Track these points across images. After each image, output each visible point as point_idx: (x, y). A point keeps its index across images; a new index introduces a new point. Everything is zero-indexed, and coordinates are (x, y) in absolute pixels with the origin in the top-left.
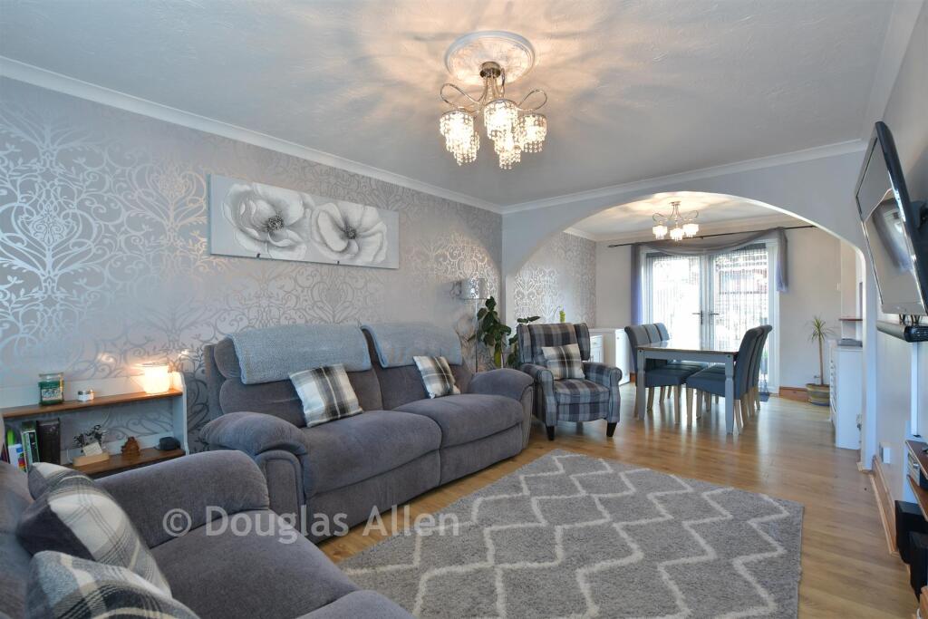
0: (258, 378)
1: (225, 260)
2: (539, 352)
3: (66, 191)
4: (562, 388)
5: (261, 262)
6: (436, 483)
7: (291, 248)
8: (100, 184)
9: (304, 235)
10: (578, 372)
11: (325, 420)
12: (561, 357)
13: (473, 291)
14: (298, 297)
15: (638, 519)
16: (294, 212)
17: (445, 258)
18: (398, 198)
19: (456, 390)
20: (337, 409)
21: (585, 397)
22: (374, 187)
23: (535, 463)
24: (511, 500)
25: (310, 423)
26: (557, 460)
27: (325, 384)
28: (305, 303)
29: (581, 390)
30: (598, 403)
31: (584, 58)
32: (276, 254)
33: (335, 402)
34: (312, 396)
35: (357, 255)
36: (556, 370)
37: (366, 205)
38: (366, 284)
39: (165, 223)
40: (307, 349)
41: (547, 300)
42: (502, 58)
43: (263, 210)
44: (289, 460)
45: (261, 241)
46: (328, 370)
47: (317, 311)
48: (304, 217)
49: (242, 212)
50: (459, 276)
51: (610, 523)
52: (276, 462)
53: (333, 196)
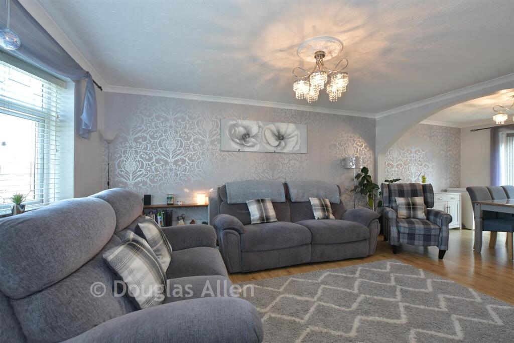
0: (234, 201)
1: (227, 153)
2: (393, 200)
3: (176, 132)
4: (403, 223)
5: (241, 153)
6: (308, 260)
7: (253, 146)
8: (185, 128)
9: (258, 140)
10: (421, 214)
11: (259, 222)
12: (408, 204)
13: (351, 164)
14: (256, 167)
15: (419, 305)
16: (254, 130)
17: (335, 146)
18: (307, 117)
19: (332, 216)
20: (265, 218)
21: (420, 230)
22: (293, 114)
23: (375, 263)
24: (345, 277)
25: (252, 223)
26: (389, 264)
27: (260, 206)
28: (259, 171)
29: (417, 226)
30: (430, 235)
31: (371, 35)
32: (246, 149)
33: (264, 215)
34: (254, 211)
35: (284, 148)
36: (403, 212)
37: (289, 123)
38: (289, 161)
39: (205, 139)
40: (255, 191)
41: (413, 169)
42: (323, 48)
43: (241, 130)
44: (235, 235)
45: (240, 144)
46: (263, 201)
47: (265, 174)
48: (259, 132)
49: (233, 132)
50: (344, 155)
51: (398, 302)
52: (229, 234)
53: (273, 121)
